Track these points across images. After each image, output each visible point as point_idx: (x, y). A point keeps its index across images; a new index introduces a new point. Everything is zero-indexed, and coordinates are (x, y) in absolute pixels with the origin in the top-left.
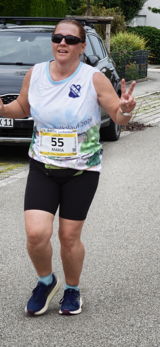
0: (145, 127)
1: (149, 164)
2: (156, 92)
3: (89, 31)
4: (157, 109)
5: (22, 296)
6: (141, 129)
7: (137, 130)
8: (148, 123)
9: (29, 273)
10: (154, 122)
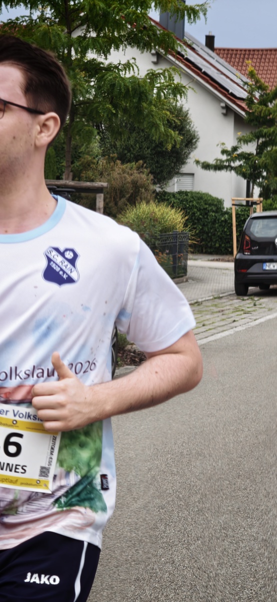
2: (195, 301)
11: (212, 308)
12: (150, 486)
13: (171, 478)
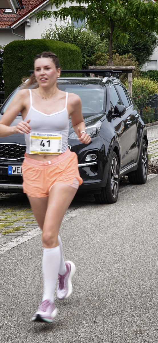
3: (114, 81)
5: (84, 339)
9: (86, 317)
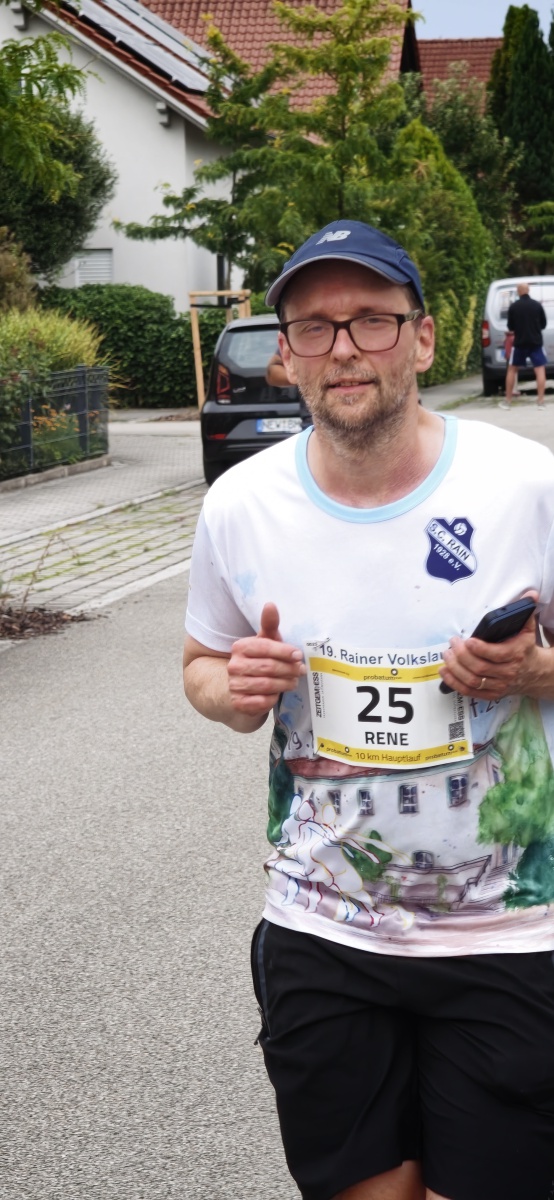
0: (64, 621)
1: (45, 743)
2: (128, 503)
4: (118, 560)
6: (50, 628)
7: (38, 632)
8: (79, 608)
10: (98, 606)
11: (160, 515)
12: (53, 878)
13: (93, 860)
